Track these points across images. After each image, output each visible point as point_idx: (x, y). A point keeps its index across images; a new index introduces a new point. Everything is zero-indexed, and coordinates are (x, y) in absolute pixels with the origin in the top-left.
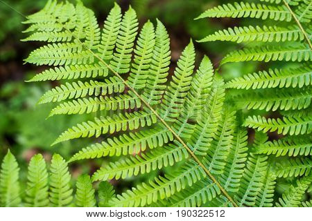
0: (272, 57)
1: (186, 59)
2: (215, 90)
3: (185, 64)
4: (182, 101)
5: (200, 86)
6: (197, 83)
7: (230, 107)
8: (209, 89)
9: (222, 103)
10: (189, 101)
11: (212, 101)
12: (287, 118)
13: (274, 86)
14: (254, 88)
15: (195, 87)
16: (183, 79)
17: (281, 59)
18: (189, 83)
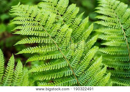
0: (46, 58)
1: (11, 62)
2: (24, 74)
3: (11, 64)
4: (11, 80)
5: (18, 72)
6: (16, 72)
7: (32, 80)
8: (22, 74)
9: (28, 79)
10: (13, 80)
11: (24, 78)
12: (55, 82)
13: (48, 69)
14: (40, 71)
15: (16, 73)
16: (10, 70)
17: (50, 58)
18: (13, 72)
